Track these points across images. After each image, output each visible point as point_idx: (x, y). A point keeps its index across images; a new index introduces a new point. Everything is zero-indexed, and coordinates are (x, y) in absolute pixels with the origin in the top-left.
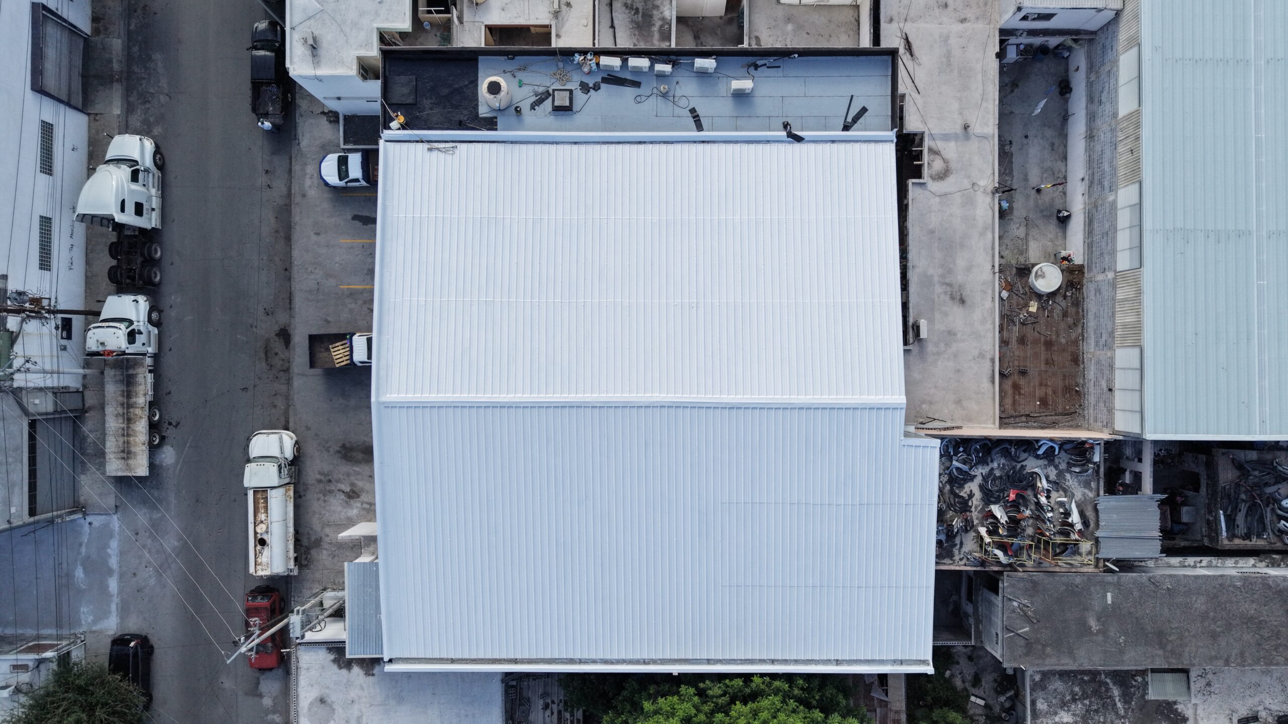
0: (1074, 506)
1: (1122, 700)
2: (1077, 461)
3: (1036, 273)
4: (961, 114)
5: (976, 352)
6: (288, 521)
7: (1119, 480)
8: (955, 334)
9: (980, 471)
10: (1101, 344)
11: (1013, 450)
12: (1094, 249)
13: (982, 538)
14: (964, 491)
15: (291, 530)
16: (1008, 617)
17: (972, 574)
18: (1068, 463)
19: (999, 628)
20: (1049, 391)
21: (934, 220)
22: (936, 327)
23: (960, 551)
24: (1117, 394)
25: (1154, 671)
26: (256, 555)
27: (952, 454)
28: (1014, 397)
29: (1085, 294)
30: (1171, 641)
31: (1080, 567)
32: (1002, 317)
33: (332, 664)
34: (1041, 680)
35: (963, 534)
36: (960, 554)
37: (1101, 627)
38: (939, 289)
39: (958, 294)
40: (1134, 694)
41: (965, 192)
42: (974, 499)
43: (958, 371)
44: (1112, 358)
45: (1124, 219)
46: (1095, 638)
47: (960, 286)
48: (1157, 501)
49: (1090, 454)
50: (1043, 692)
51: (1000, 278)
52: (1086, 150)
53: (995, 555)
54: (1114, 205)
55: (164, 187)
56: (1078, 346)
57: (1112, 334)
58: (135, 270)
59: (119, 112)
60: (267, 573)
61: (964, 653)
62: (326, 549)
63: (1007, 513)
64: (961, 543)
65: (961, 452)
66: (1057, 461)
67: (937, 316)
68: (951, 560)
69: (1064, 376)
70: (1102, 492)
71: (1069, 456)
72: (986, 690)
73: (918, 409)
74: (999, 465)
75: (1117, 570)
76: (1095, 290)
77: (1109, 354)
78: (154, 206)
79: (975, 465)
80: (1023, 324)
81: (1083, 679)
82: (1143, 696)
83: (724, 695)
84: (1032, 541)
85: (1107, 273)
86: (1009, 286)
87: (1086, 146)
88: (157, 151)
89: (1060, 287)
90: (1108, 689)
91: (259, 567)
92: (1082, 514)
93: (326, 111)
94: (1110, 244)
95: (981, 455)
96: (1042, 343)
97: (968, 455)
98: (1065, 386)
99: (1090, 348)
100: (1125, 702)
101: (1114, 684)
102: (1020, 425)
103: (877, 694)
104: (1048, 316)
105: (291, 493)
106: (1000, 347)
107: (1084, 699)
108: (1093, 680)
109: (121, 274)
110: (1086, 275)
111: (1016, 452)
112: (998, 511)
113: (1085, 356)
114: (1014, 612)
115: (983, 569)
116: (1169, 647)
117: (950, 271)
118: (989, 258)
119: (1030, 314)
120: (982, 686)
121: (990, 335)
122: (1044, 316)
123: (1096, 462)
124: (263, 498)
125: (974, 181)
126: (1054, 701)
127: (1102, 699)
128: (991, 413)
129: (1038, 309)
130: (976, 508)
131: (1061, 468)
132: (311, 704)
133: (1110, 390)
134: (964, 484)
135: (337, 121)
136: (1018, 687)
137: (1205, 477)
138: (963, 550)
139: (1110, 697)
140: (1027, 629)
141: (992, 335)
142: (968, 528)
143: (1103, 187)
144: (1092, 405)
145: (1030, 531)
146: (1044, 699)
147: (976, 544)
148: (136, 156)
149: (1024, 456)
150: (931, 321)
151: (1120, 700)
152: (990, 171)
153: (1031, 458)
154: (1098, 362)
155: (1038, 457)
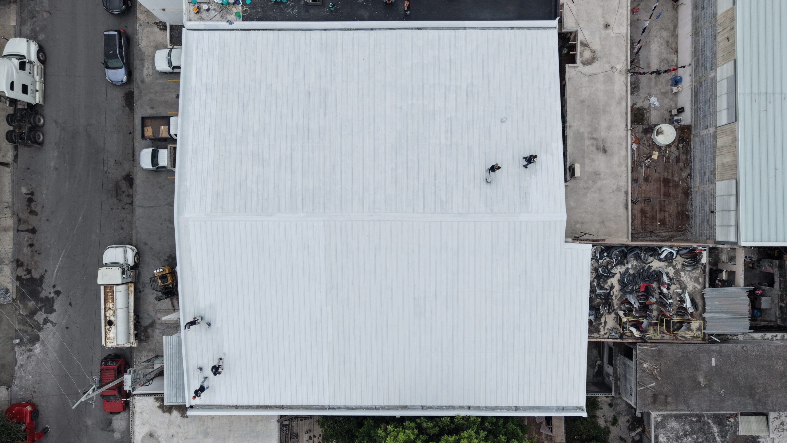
0: (687, 295)
1: (720, 435)
2: (689, 263)
3: (658, 130)
4: (603, 17)
5: (615, 187)
6: (130, 308)
7: (717, 277)
8: (599, 174)
9: (619, 270)
10: (705, 180)
11: (643, 254)
12: (699, 113)
13: (620, 319)
14: (608, 284)
15: (132, 314)
16: (640, 376)
17: (612, 345)
18: (683, 264)
19: (633, 384)
20: (667, 215)
21: (585, 93)
22: (586, 170)
23: (604, 328)
24: (718, 215)
25: (742, 414)
26: (106, 332)
27: (599, 258)
28: (642, 219)
29: (692, 146)
30: (758, 393)
31: (692, 340)
32: (633, 162)
33: (158, 409)
34: (662, 421)
35: (607, 315)
36: (604, 330)
37: (708, 383)
38: (588, 142)
39: (602, 145)
40: (729, 431)
41: (606, 73)
42: (614, 290)
43: (602, 201)
44: (714, 190)
45: (722, 88)
46: (703, 390)
47: (603, 140)
48: (747, 292)
49: (699, 257)
50: (663, 430)
51: (631, 135)
52: (692, 44)
53: (631, 331)
54: (714, 81)
55: (45, 75)
56: (687, 183)
57: (713, 173)
58: (25, 133)
59: (14, 24)
60: (114, 344)
61: (606, 402)
62: (158, 328)
63: (638, 301)
64: (606, 322)
65: (605, 256)
66: (674, 263)
67: (587, 161)
68: (598, 334)
69: (677, 204)
70: (707, 285)
71: (683, 259)
72: (622, 428)
73: (573, 228)
74: (632, 266)
75: (719, 341)
76: (700, 142)
77: (711, 187)
78: (37, 88)
79: (615, 265)
80: (648, 167)
81: (692, 420)
82: (735, 432)
84: (657, 320)
85: (709, 129)
86: (637, 141)
87: (692, 40)
88: (41, 50)
89: (674, 140)
90: (709, 428)
91: (108, 341)
92: (693, 301)
93: (158, 22)
94: (711, 108)
95: (619, 258)
96: (661, 181)
97: (610, 259)
98: (678, 212)
99: (696, 184)
100: (722, 437)
101: (714, 423)
102: (646, 239)
103: (544, 431)
104: (666, 162)
105: (132, 289)
106: (632, 183)
107: (693, 434)
108: (699, 421)
109: (15, 136)
110: (693, 132)
111: (645, 256)
112: (632, 299)
113: (692, 190)
114: (644, 371)
115: (621, 341)
116: (757, 397)
117: (596, 130)
118: (624, 120)
119: (653, 160)
120: (618, 425)
121: (624, 175)
122: (663, 161)
123: (703, 264)
124: (110, 292)
125: (613, 65)
126: (671, 436)
127: (705, 435)
128: (626, 230)
129: (658, 156)
130: (616, 296)
131: (677, 268)
132: (144, 437)
133: (712, 212)
134: (607, 279)
135: (166, 29)
136: (644, 426)
137: (778, 276)
138: (607, 327)
139: (711, 433)
140: (654, 384)
141: (625, 175)
142: (611, 311)
143: (705, 68)
144: (698, 225)
145: (655, 313)
146: (664, 434)
147: (616, 323)
148: (24, 53)
149: (651, 259)
150: (583, 166)
151: (718, 435)
152: (624, 58)
153: (655, 260)
154: (703, 193)
155: (660, 260)
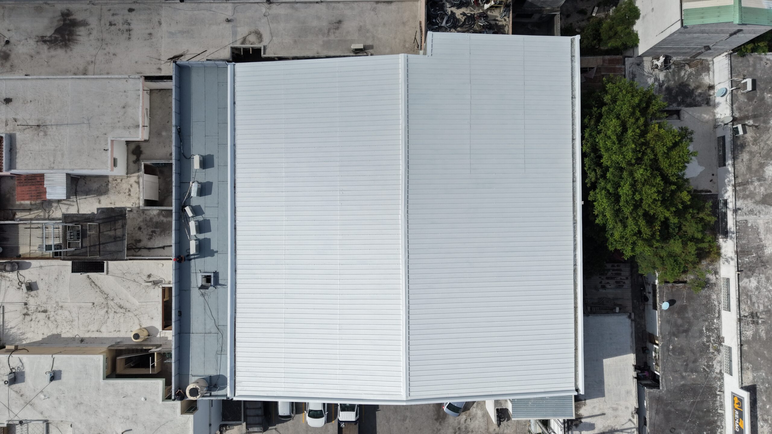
4: (219, 24)
5: (372, 13)
8: (361, 27)
9: (449, 9)
13: (492, 7)
14: (461, 18)
17: (515, 14)
21: (288, 40)
22: (356, 38)
27: (437, 26)
33: (578, 429)
35: (489, 19)
36: (501, 21)
38: (332, 37)
39: (335, 24)
41: (270, 21)
42: (466, 12)
43: (384, 24)
47: (330, 24)
64: (495, 20)
65: (436, 21)
67: (349, 38)
68: (505, 26)
72: (588, 6)
73: (408, 49)
83: (595, 170)
95: (437, 8)
97: (438, 16)
103: (592, 74)
115: (511, 6)
117: (320, 30)
118: (312, 5)
120: (586, 8)
121: (362, 4)
125: (263, 15)
130: (472, 11)
134: (456, 19)
135: (225, 425)
138: (499, 19)
142: (485, 15)
147: (495, 10)
150: (353, 42)
152: (257, 5)
